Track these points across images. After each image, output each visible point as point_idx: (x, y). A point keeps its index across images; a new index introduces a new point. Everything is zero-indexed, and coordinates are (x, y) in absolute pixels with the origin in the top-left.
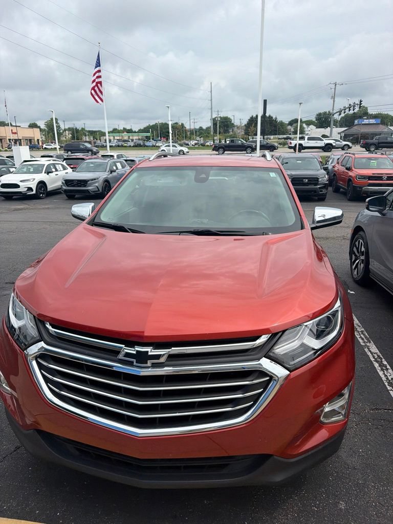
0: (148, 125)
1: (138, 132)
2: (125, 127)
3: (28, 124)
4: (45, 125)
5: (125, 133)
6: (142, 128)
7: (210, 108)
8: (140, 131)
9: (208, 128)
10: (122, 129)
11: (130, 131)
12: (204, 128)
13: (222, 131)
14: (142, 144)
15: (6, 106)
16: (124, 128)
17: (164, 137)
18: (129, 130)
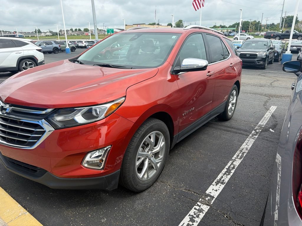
0: (235, 23)
1: (228, 27)
2: (221, 25)
4: (176, 24)
5: (220, 28)
6: (231, 25)
7: (282, 10)
9: (279, 24)
10: (219, 26)
11: (223, 27)
12: (276, 24)
13: (286, 25)
14: (227, 34)
17: (244, 30)
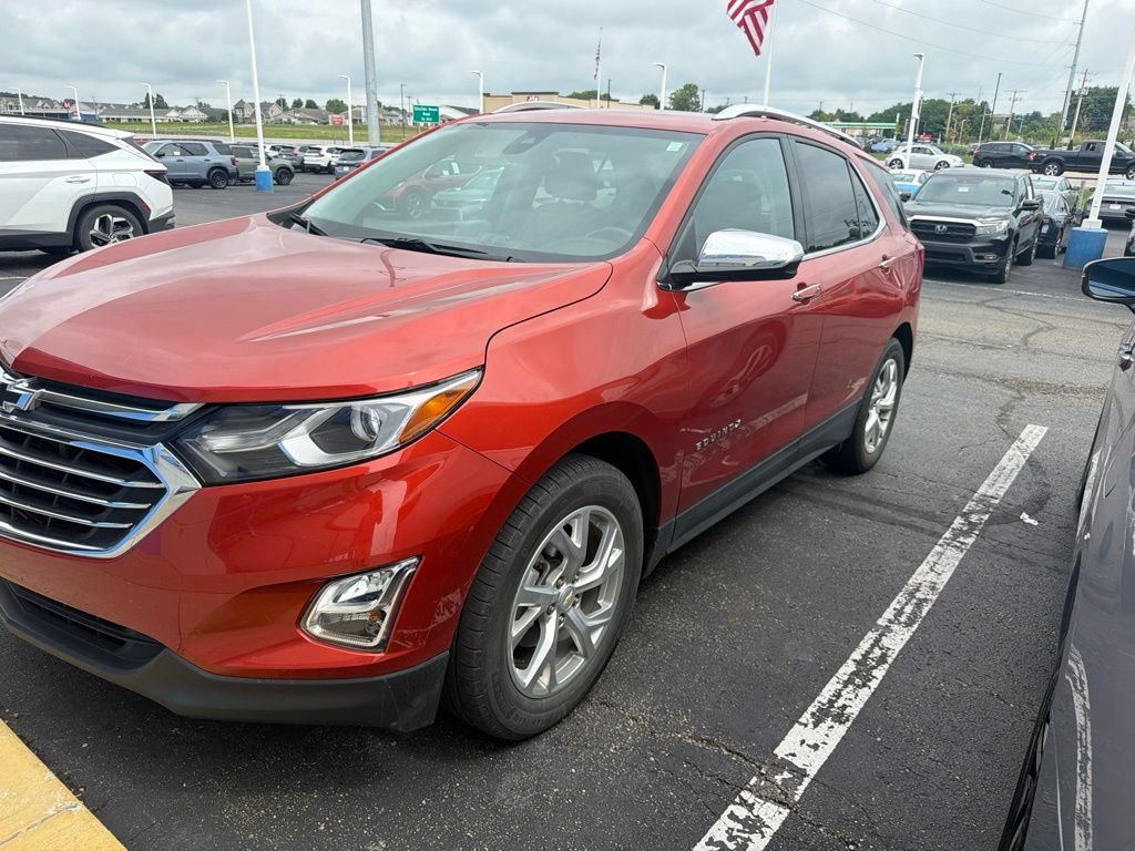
0: (895, 104)
1: (869, 121)
2: (841, 109)
3: (641, 97)
5: (839, 122)
6: (881, 111)
7: (1071, 64)
8: (875, 118)
10: (834, 112)
11: (849, 118)
13: (1085, 123)
15: (598, 58)
16: (839, 111)
17: (927, 133)
18: (848, 115)
